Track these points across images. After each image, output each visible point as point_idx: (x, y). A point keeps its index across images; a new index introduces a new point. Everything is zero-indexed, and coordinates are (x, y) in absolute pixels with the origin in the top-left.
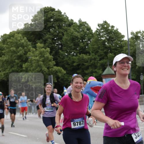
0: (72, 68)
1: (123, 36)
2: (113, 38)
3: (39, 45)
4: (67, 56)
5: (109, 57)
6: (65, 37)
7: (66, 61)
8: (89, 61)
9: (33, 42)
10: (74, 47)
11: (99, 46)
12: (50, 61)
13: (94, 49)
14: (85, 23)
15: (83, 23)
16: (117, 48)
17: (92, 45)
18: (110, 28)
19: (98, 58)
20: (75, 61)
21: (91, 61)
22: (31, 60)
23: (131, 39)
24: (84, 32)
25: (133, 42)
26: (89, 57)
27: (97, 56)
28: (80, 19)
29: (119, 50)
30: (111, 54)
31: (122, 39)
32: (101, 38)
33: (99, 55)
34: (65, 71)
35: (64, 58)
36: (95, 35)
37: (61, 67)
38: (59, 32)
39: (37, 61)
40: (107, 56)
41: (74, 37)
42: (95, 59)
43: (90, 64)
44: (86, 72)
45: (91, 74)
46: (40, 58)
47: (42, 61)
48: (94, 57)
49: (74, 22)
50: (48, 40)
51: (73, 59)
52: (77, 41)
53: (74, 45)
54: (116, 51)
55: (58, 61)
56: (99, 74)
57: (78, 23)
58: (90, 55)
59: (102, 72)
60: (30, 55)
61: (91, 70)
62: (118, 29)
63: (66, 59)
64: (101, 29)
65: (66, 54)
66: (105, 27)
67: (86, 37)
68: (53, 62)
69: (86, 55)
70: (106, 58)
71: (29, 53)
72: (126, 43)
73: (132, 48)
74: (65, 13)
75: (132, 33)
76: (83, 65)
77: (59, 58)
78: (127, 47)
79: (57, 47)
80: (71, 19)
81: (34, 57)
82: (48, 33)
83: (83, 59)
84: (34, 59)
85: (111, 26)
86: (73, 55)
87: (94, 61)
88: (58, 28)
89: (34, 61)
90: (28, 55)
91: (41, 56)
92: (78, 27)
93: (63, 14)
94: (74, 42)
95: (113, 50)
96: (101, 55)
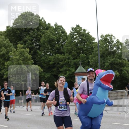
0: (48, 66)
1: (94, 39)
2: (84, 40)
3: (19, 45)
4: (44, 55)
5: (80, 57)
6: (43, 39)
7: (43, 60)
8: (63, 60)
9: (14, 43)
10: (51, 48)
11: (73, 47)
12: (29, 60)
13: (68, 50)
14: (61, 26)
15: (59, 26)
16: (88, 49)
17: (66, 46)
18: (82, 31)
19: (71, 57)
20: (51, 60)
21: (65, 60)
22: (12, 59)
23: (101, 42)
24: (59, 35)
25: (102, 44)
26: (64, 56)
27: (70, 56)
28: (56, 23)
29: (90, 50)
30: (82, 55)
31: (93, 41)
32: (74, 40)
33: (72, 55)
34: (42, 69)
35: (42, 58)
36: (69, 38)
37: (38, 66)
38: (38, 35)
39: (17, 60)
40: (79, 56)
41: (51, 39)
42: (69, 59)
43: (64, 63)
44: (61, 70)
45: (65, 72)
46: (20, 57)
47: (21, 60)
48: (68, 56)
49: (51, 26)
50: (27, 41)
51: (49, 58)
52: (53, 42)
53: (51, 46)
54: (87, 52)
55: (36, 59)
56: (72, 72)
57: (54, 26)
58: (64, 55)
59: (75, 70)
60: (11, 55)
61: (65, 68)
62: (89, 33)
63: (43, 58)
64: (75, 32)
65: (44, 54)
66: (77, 30)
67: (61, 39)
68: (31, 61)
69: (61, 55)
70: (79, 58)
71: (10, 52)
72: (96, 45)
73: (101, 49)
74: (43, 18)
75: (102, 36)
76: (58, 63)
77: (37, 57)
78: (97, 49)
79: (35, 48)
80: (48, 23)
81: (15, 56)
82: (28, 35)
83: (58, 59)
84: (15, 58)
85: (83, 29)
86: (50, 55)
87: (68, 60)
88: (37, 31)
89: (15, 60)
90: (10, 54)
91: (21, 56)
92: (54, 31)
93: (41, 18)
94: (51, 43)
95: (84, 51)
96: (74, 55)
